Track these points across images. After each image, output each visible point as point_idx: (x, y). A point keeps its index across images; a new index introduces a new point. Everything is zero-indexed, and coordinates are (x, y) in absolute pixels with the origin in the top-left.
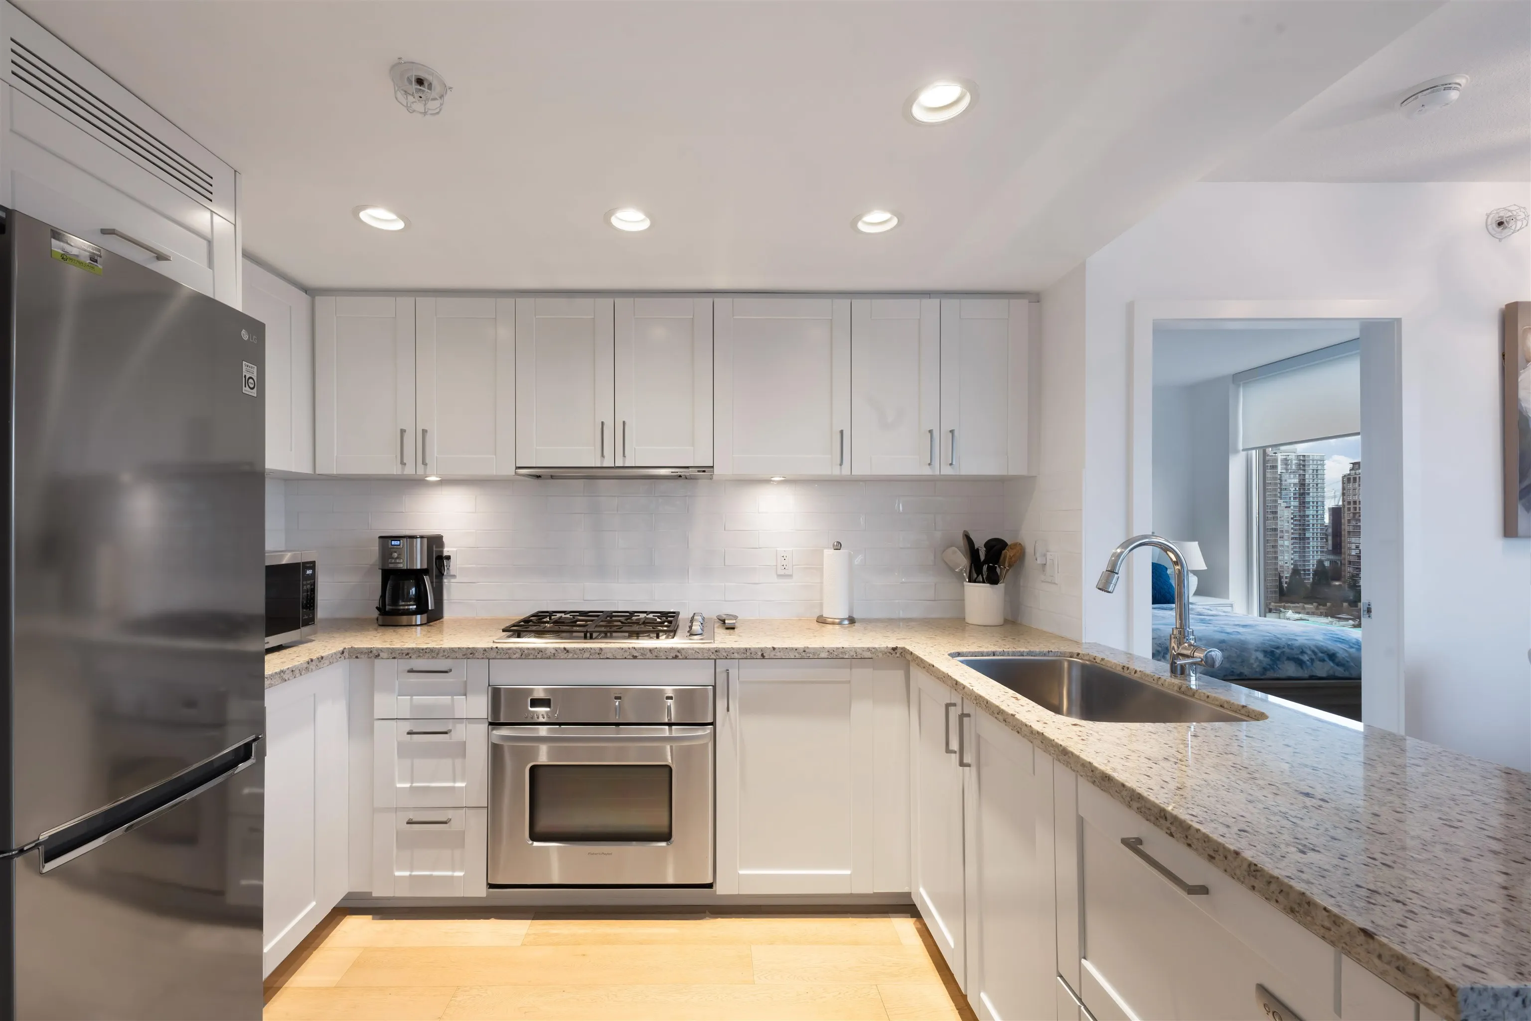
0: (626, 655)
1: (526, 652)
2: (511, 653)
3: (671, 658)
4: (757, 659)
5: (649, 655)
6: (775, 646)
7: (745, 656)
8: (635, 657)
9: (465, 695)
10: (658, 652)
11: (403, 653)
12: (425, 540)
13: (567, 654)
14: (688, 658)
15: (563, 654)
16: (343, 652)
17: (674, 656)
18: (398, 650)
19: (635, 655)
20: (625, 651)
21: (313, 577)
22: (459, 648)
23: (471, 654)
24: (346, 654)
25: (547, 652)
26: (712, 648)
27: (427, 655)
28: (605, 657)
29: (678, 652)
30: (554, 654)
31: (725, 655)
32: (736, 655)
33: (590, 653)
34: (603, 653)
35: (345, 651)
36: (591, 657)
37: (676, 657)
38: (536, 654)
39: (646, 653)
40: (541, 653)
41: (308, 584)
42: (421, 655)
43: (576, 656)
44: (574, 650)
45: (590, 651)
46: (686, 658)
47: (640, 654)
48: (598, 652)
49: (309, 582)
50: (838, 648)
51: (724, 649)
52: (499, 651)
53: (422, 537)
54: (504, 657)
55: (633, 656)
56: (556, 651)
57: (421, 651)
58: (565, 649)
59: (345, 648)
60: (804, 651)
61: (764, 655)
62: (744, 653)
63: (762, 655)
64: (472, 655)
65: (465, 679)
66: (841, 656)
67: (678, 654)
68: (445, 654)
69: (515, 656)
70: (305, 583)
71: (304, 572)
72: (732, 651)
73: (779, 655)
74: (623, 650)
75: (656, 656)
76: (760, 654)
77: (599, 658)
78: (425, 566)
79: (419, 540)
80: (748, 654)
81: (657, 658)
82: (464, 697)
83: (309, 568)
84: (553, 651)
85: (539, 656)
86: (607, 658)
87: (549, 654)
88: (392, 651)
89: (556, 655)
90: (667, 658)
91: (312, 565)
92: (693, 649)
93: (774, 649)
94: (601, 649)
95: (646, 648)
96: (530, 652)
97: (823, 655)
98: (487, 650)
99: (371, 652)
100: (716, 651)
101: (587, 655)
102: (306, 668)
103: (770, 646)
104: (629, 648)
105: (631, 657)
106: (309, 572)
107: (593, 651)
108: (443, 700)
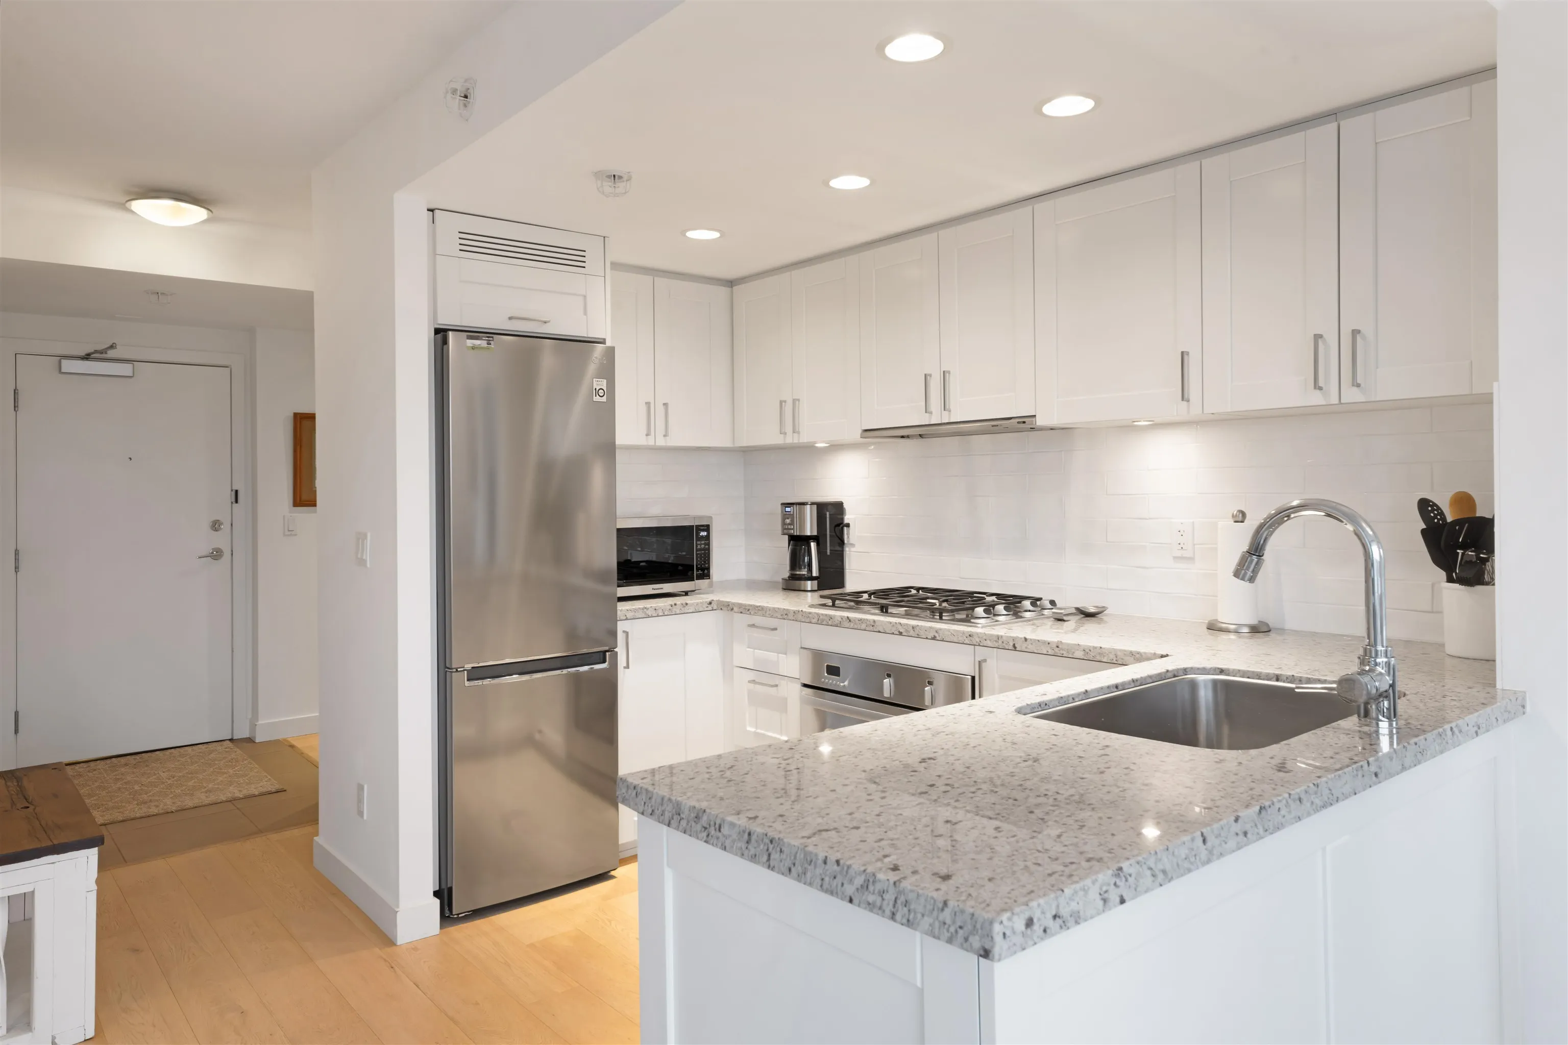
0: (894, 630)
1: (821, 617)
2: (811, 619)
3: (930, 638)
4: (1008, 649)
5: (912, 632)
6: (1027, 637)
7: (996, 645)
8: (901, 634)
9: (786, 654)
10: (919, 631)
11: (746, 609)
12: (815, 507)
13: (850, 623)
14: (944, 640)
15: (847, 622)
16: (710, 603)
18: (743, 606)
19: (901, 631)
20: (893, 626)
21: (708, 538)
22: (779, 608)
23: (786, 614)
24: (714, 606)
25: (835, 619)
28: (877, 630)
29: (937, 632)
30: (840, 622)
31: (978, 640)
32: (989, 643)
33: (866, 625)
34: (876, 626)
35: (713, 602)
36: (867, 628)
37: (934, 638)
38: (828, 620)
39: (909, 630)
40: (831, 619)
41: (702, 544)
42: (756, 611)
43: (856, 627)
44: (854, 620)
45: (866, 622)
47: (904, 630)
48: (872, 624)
49: (703, 542)
50: (1095, 648)
51: (979, 634)
53: (813, 504)
55: (899, 632)
56: (842, 619)
57: (756, 608)
58: (848, 617)
59: (713, 600)
60: (1058, 647)
61: (1016, 646)
62: (996, 641)
63: (1014, 645)
64: (786, 616)
65: (785, 639)
66: (1098, 658)
67: (937, 635)
68: (770, 613)
69: (814, 621)
70: (699, 542)
71: (698, 534)
72: (984, 637)
73: (1031, 648)
74: (891, 625)
75: (918, 635)
76: (1012, 644)
77: (873, 630)
78: (815, 533)
79: (808, 507)
80: (1000, 642)
81: (918, 637)
82: (785, 656)
83: (703, 530)
84: (840, 619)
86: (879, 632)
87: (837, 622)
88: (740, 606)
89: (842, 623)
90: (927, 638)
91: (707, 528)
92: (949, 630)
93: (1026, 639)
94: (874, 621)
95: (909, 625)
96: (824, 618)
97: (1079, 654)
98: (796, 612)
99: (729, 605)
100: (970, 635)
101: (863, 626)
102: (670, 609)
103: (1022, 636)
105: (898, 633)
106: (704, 534)
107: (868, 623)
108: (772, 656)
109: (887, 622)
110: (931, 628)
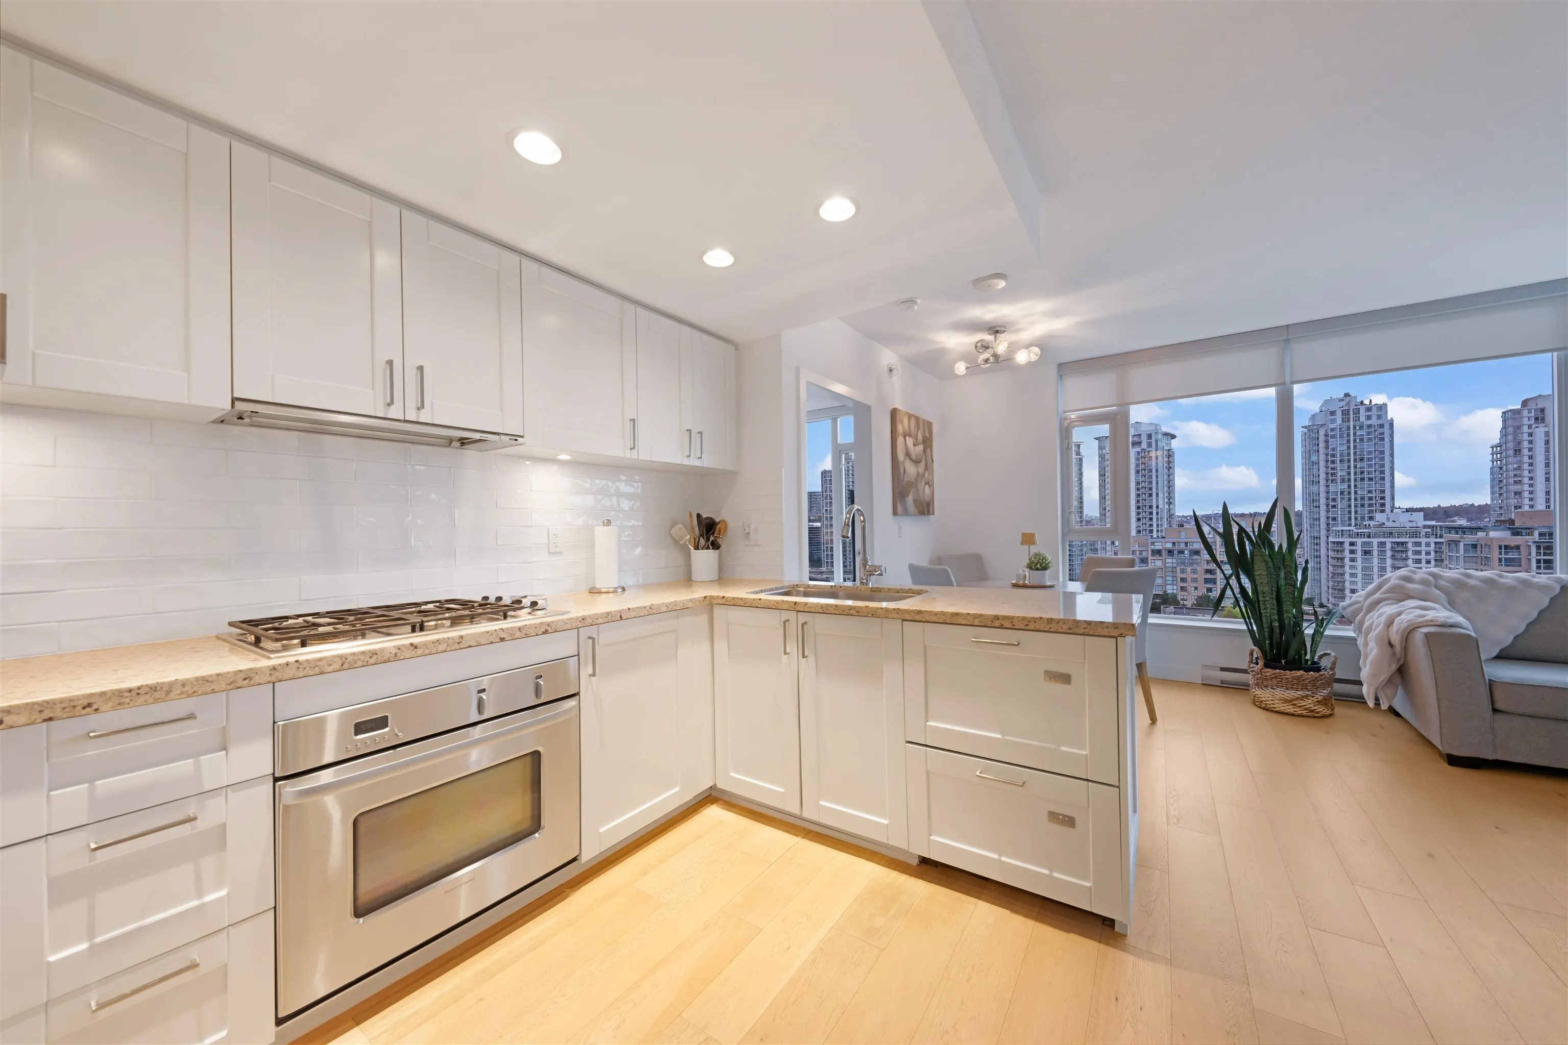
0: (492, 639)
2: (324, 666)
3: (541, 633)
4: (616, 621)
5: (518, 634)
6: (630, 607)
7: (606, 620)
8: (502, 640)
9: (225, 749)
10: (528, 630)
11: (74, 707)
13: (415, 650)
15: (409, 651)
17: (544, 631)
18: (61, 703)
19: (502, 637)
20: (491, 634)
22: (218, 675)
23: (245, 679)
25: (384, 653)
26: (579, 617)
27: (142, 699)
28: (467, 645)
29: (548, 625)
31: (590, 621)
32: (600, 621)
33: (446, 645)
34: (463, 642)
36: (449, 649)
37: (546, 632)
38: (368, 659)
39: (514, 633)
40: (375, 656)
42: (126, 700)
43: (427, 652)
45: (447, 642)
46: (556, 631)
47: (508, 634)
48: (458, 641)
50: (672, 602)
51: (590, 616)
52: (300, 666)
54: (311, 673)
57: (127, 694)
58: (412, 645)
60: (651, 608)
62: (606, 617)
63: (621, 617)
64: (247, 681)
65: (225, 724)
66: (674, 608)
67: (548, 628)
68: (187, 689)
69: (330, 669)
72: (597, 617)
73: (633, 614)
74: (489, 633)
75: (526, 634)
76: (619, 616)
77: (458, 648)
80: (610, 617)
81: (527, 636)
82: (224, 752)
84: (396, 651)
85: (372, 661)
86: (470, 647)
89: (398, 655)
90: (537, 635)
92: (562, 620)
93: (629, 609)
94: (461, 637)
96: (356, 658)
97: (664, 609)
98: (278, 668)
100: (583, 619)
101: (442, 647)
103: (626, 607)
104: (496, 630)
105: (499, 640)
107: (451, 641)
108: (185, 766)
109: (483, 633)
110: (542, 623)
